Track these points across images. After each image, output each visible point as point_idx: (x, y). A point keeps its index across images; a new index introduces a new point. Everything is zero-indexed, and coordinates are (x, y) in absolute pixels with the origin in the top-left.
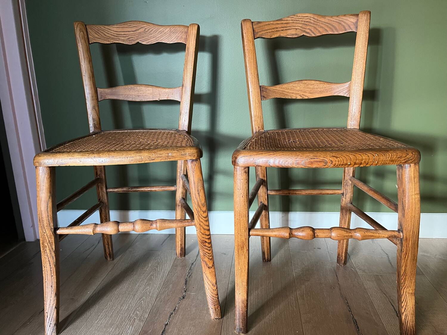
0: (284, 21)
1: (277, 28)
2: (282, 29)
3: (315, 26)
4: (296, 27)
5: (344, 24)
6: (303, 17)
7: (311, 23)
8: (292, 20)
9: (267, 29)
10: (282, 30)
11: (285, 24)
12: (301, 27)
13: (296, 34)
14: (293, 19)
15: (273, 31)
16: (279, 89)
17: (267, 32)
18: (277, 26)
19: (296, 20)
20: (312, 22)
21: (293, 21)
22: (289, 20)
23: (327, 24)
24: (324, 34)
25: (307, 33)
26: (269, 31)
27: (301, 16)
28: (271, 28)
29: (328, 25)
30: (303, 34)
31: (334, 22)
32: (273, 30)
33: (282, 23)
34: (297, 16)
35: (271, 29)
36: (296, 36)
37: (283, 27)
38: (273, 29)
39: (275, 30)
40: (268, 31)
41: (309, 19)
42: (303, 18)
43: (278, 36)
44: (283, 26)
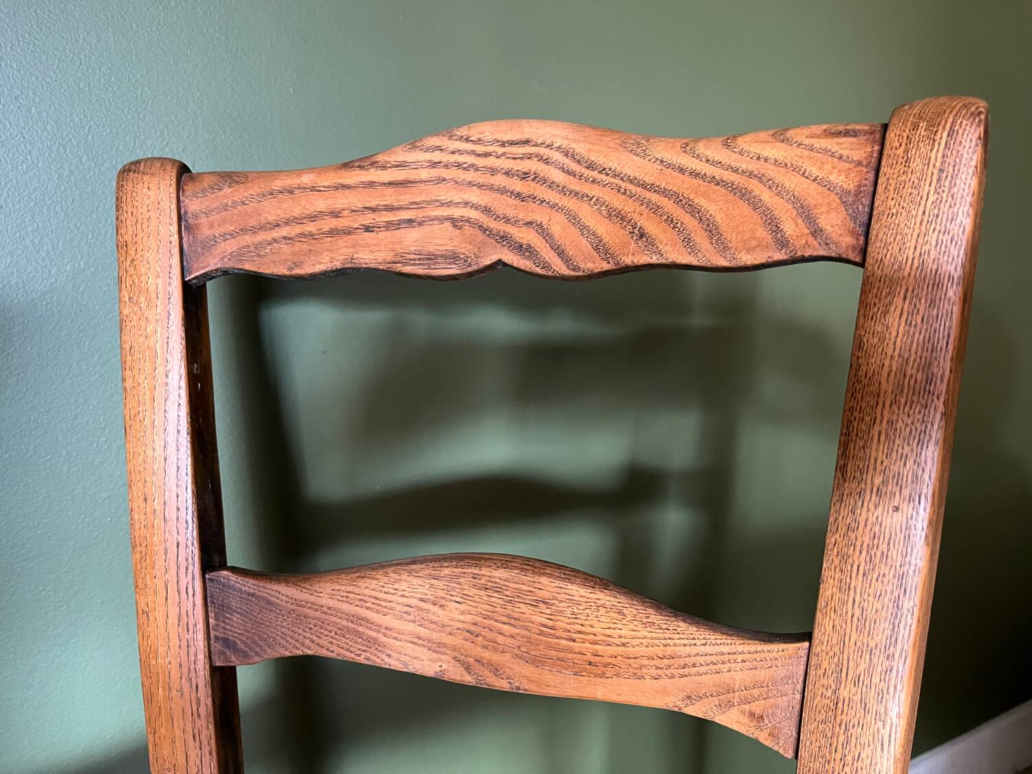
0: (384, 168)
1: (336, 214)
2: (368, 219)
3: (571, 203)
4: (457, 212)
5: (767, 197)
6: (503, 144)
7: (552, 186)
8: (434, 165)
9: (271, 218)
10: (368, 229)
11: (391, 190)
12: (487, 210)
13: (453, 257)
14: (437, 157)
15: (311, 235)
16: (331, 603)
17: (275, 240)
18: (342, 201)
19: (458, 165)
20: (557, 176)
21: (434, 173)
22: (416, 166)
23: (648, 195)
24: (628, 260)
25: (520, 248)
26: (284, 231)
27: (490, 138)
28: (297, 212)
29: (655, 198)
30: (494, 258)
31: (696, 181)
32: (311, 227)
33: (371, 184)
34: (467, 140)
35: (298, 220)
36: (453, 270)
37: (374, 210)
38: (313, 218)
39: (326, 229)
40: (276, 234)
41: (541, 159)
42: (500, 150)
43: (338, 265)
44: (373, 204)
